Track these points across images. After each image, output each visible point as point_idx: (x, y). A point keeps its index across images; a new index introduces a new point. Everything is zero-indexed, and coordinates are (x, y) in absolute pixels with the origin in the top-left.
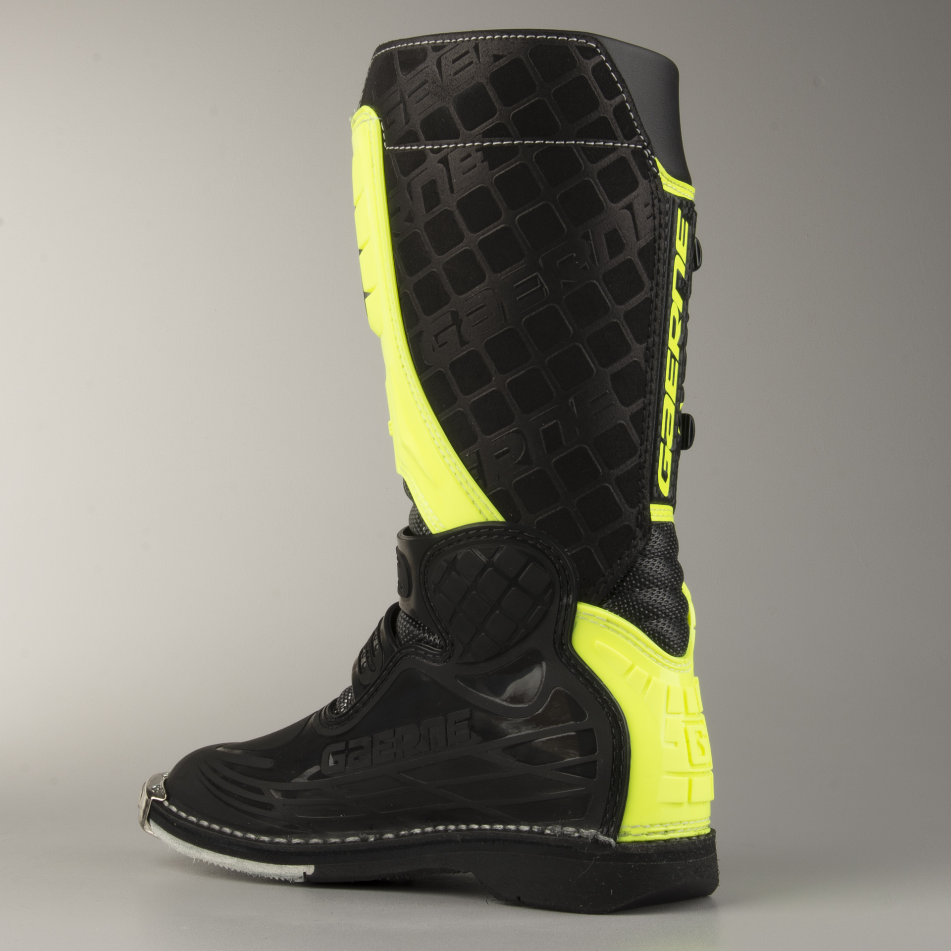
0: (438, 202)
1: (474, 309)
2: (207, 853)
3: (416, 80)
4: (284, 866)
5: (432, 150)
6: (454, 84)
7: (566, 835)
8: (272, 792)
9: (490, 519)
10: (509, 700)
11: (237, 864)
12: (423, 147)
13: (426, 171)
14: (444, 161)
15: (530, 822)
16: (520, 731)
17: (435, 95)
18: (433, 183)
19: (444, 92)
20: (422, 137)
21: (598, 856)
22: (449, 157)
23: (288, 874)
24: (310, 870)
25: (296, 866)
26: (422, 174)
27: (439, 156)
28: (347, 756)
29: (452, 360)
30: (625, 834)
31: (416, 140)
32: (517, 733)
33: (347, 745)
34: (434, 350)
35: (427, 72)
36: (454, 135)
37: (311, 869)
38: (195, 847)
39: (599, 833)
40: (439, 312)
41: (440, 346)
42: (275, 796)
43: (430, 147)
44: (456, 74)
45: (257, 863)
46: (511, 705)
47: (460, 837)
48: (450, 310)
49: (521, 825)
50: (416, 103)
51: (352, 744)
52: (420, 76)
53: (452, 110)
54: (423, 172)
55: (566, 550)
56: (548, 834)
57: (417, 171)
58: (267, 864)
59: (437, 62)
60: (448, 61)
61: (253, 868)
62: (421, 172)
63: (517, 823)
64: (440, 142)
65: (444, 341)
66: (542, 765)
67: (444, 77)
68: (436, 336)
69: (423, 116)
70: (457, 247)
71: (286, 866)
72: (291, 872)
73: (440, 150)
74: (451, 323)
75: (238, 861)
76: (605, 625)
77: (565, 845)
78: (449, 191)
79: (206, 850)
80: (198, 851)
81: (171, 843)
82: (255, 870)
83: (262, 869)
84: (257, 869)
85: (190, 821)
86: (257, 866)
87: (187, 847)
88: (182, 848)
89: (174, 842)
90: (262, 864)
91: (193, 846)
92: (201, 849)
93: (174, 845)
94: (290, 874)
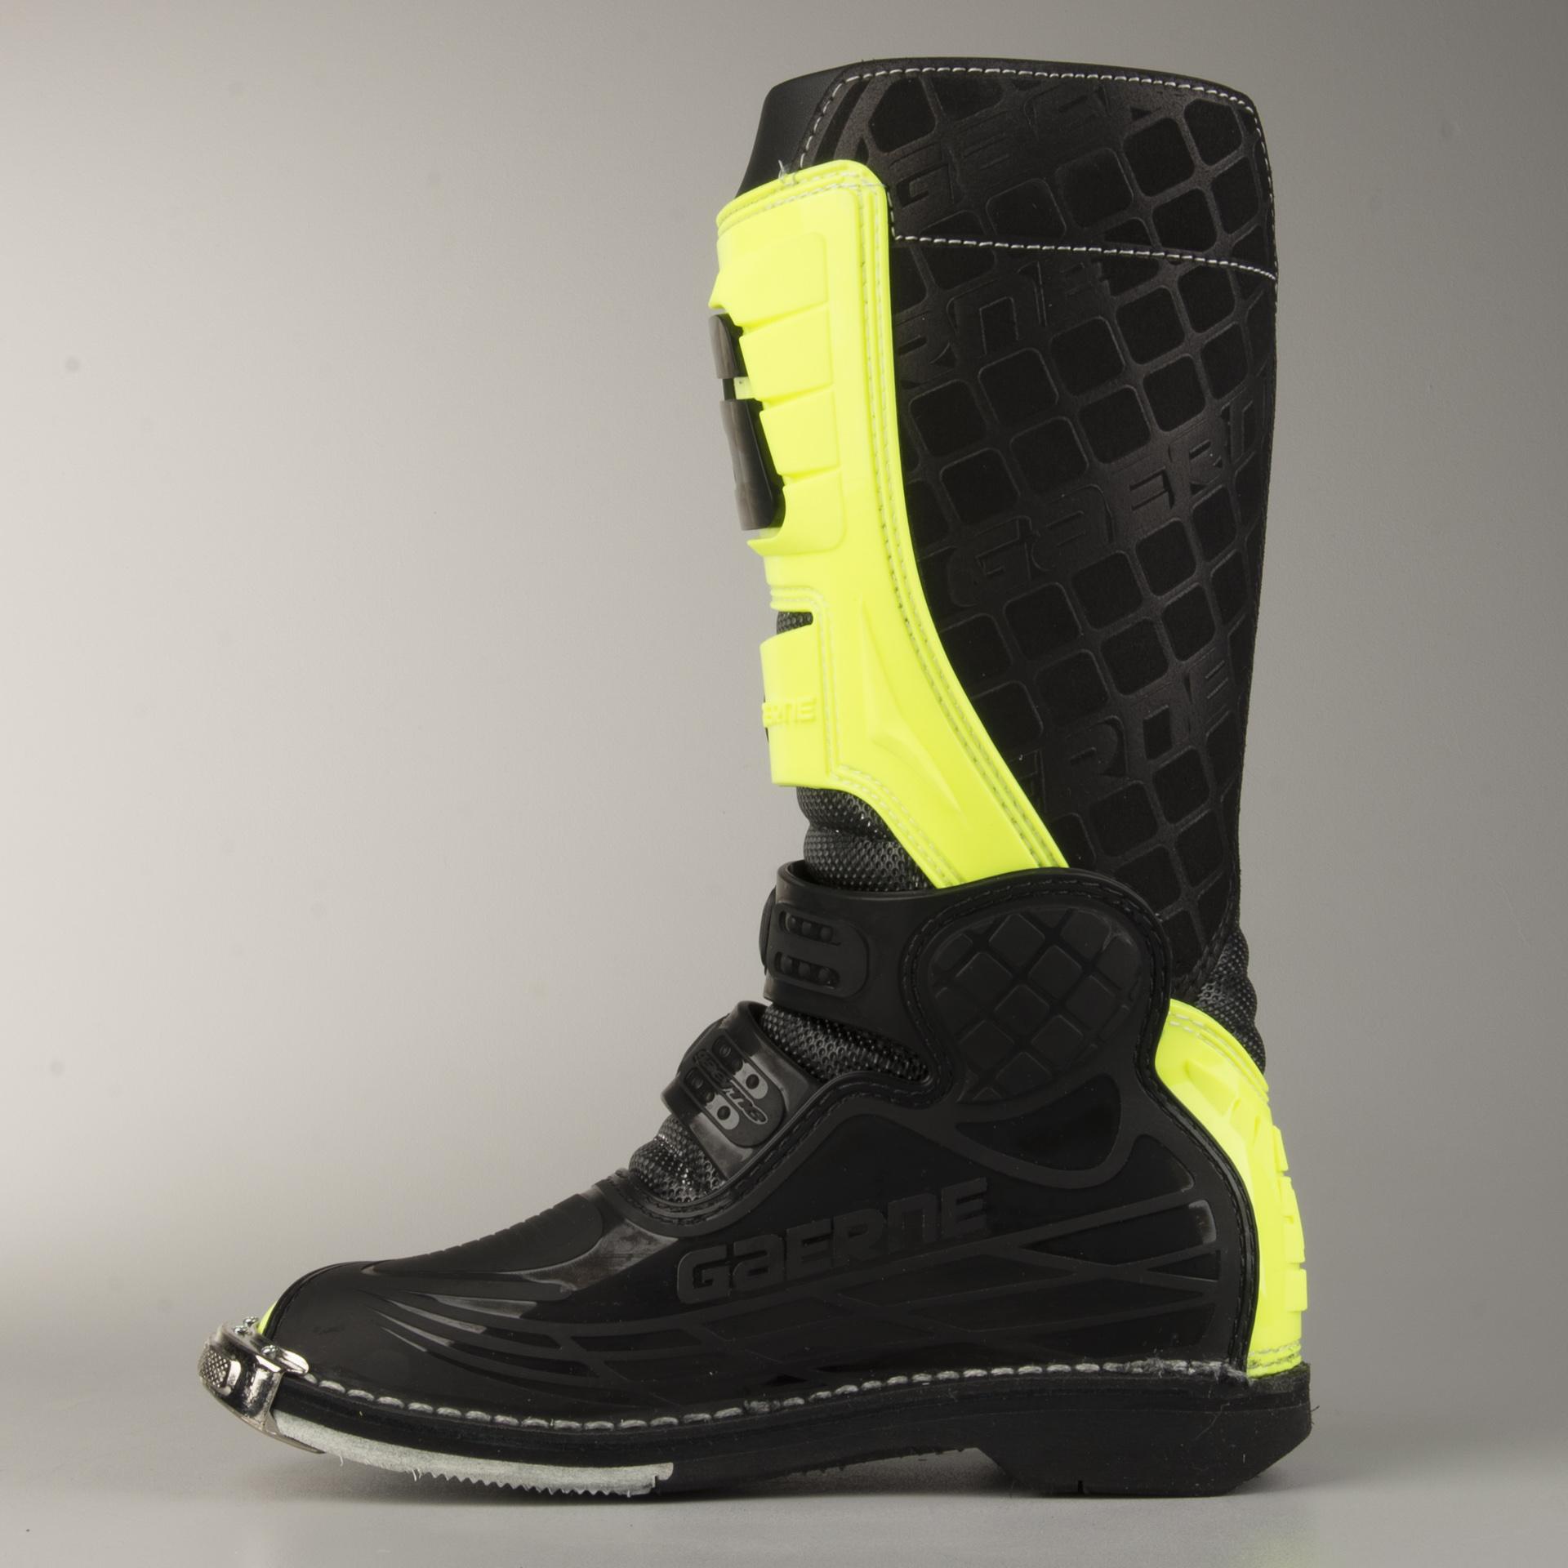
2: (447, 1459)
4: (615, 1468)
7: (1174, 1373)
9: (1048, 864)
11: (517, 1475)
15: (1099, 1357)
21: (1226, 1402)
23: (624, 1483)
24: (665, 1471)
25: (639, 1467)
28: (731, 1271)
30: (1255, 1364)
33: (730, 1250)
37: (667, 1470)
38: (415, 1452)
39: (1226, 1365)
40: (993, 519)
45: (562, 1468)
47: (956, 1392)
49: (1079, 1363)
51: (739, 1248)
55: (1157, 915)
56: (1139, 1375)
58: (582, 1469)
61: (552, 1478)
63: (1070, 1361)
65: (999, 569)
66: (1129, 1264)
71: (621, 1468)
72: (629, 1478)
75: (520, 1469)
76: (1201, 1034)
77: (1176, 1389)
79: (444, 1455)
80: (422, 1458)
81: (346, 1449)
82: (556, 1481)
83: (571, 1478)
84: (559, 1479)
85: (390, 1406)
86: (560, 1474)
87: (394, 1454)
88: (377, 1456)
89: (356, 1446)
90: (571, 1469)
91: (411, 1450)
92: (430, 1453)
93: (356, 1452)
94: (626, 1481)
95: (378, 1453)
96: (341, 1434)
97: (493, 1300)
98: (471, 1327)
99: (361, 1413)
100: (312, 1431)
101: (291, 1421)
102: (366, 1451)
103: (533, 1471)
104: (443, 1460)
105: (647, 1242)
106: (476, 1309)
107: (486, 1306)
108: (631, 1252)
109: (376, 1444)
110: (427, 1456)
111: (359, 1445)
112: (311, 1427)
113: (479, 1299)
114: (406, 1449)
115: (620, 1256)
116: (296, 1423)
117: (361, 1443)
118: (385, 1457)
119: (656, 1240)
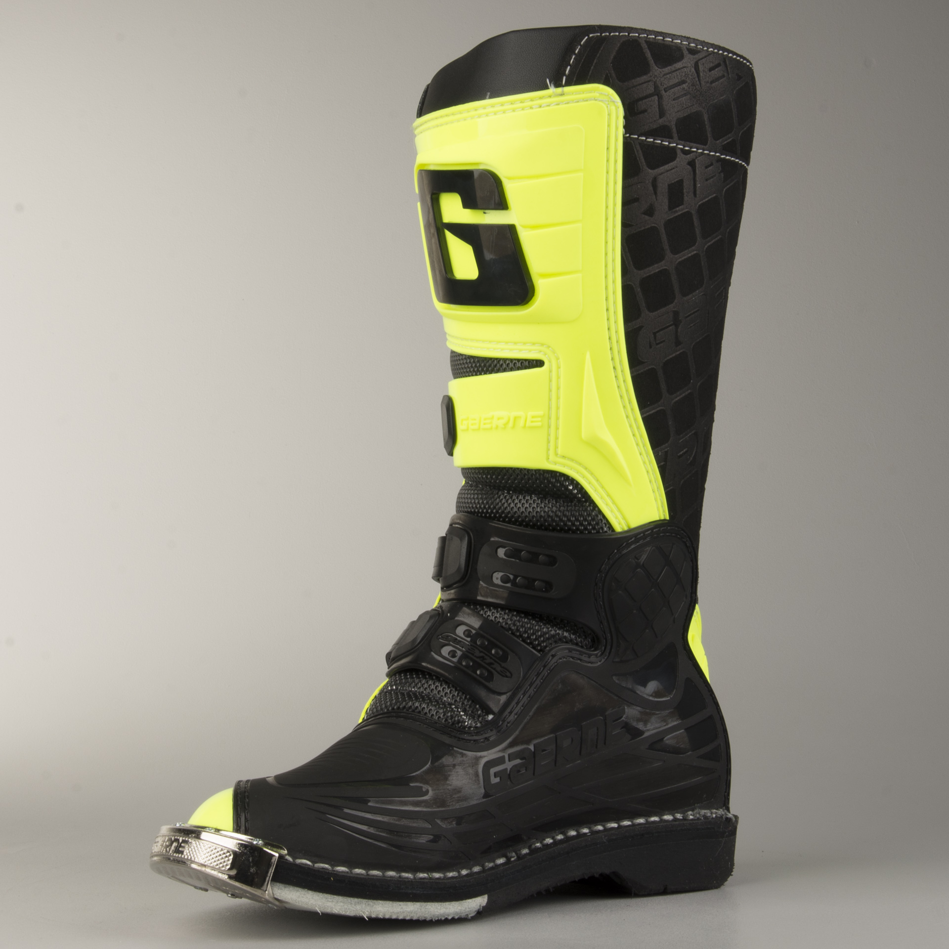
0: (681, 203)
1: (692, 312)
2: (382, 904)
3: (674, 77)
4: (464, 901)
5: (683, 151)
6: (711, 92)
7: (706, 817)
8: (438, 821)
10: (654, 695)
11: (419, 910)
12: (675, 145)
13: (675, 169)
14: (692, 164)
15: (672, 810)
16: (667, 724)
17: (694, 97)
18: (680, 182)
19: (702, 97)
20: (675, 135)
21: (727, 833)
22: (696, 160)
23: (468, 910)
25: (474, 899)
26: (671, 171)
27: (689, 157)
29: (666, 359)
31: (668, 136)
32: (665, 726)
34: (651, 347)
35: (686, 73)
36: (701, 141)
37: (485, 900)
39: (725, 811)
40: (663, 310)
41: (657, 344)
42: (443, 826)
43: (681, 147)
44: (712, 82)
46: (656, 699)
47: (606, 838)
48: (674, 309)
49: (663, 815)
50: (674, 100)
52: (678, 74)
53: (706, 117)
54: (673, 170)
56: (692, 820)
57: (667, 167)
59: (695, 65)
60: (705, 67)
62: (671, 169)
63: (660, 814)
64: (692, 144)
65: (663, 340)
67: (703, 83)
68: (655, 334)
69: (681, 115)
70: (690, 249)
71: (466, 901)
72: (470, 906)
73: (689, 152)
74: (672, 323)
75: (421, 906)
78: (693, 195)
79: (381, 902)
80: (368, 905)
81: (321, 903)
82: (437, 912)
83: (444, 910)
84: (439, 911)
85: (343, 872)
86: (439, 908)
87: (351, 904)
88: (341, 906)
89: (328, 901)
90: (444, 903)
91: (361, 900)
92: (373, 901)
93: (327, 905)
94: (469, 908)
95: (342, 904)
96: (318, 893)
97: (386, 799)
98: (379, 817)
99: (332, 879)
100: (298, 894)
101: (283, 888)
102: (334, 903)
103: (427, 907)
104: (380, 905)
105: (461, 756)
106: (377, 805)
107: (383, 803)
108: (453, 763)
109: (340, 898)
110: (371, 904)
111: (330, 900)
112: (298, 891)
113: (377, 799)
114: (360, 900)
115: (448, 766)
116: (286, 889)
117: (331, 899)
118: (346, 907)
119: (465, 754)
